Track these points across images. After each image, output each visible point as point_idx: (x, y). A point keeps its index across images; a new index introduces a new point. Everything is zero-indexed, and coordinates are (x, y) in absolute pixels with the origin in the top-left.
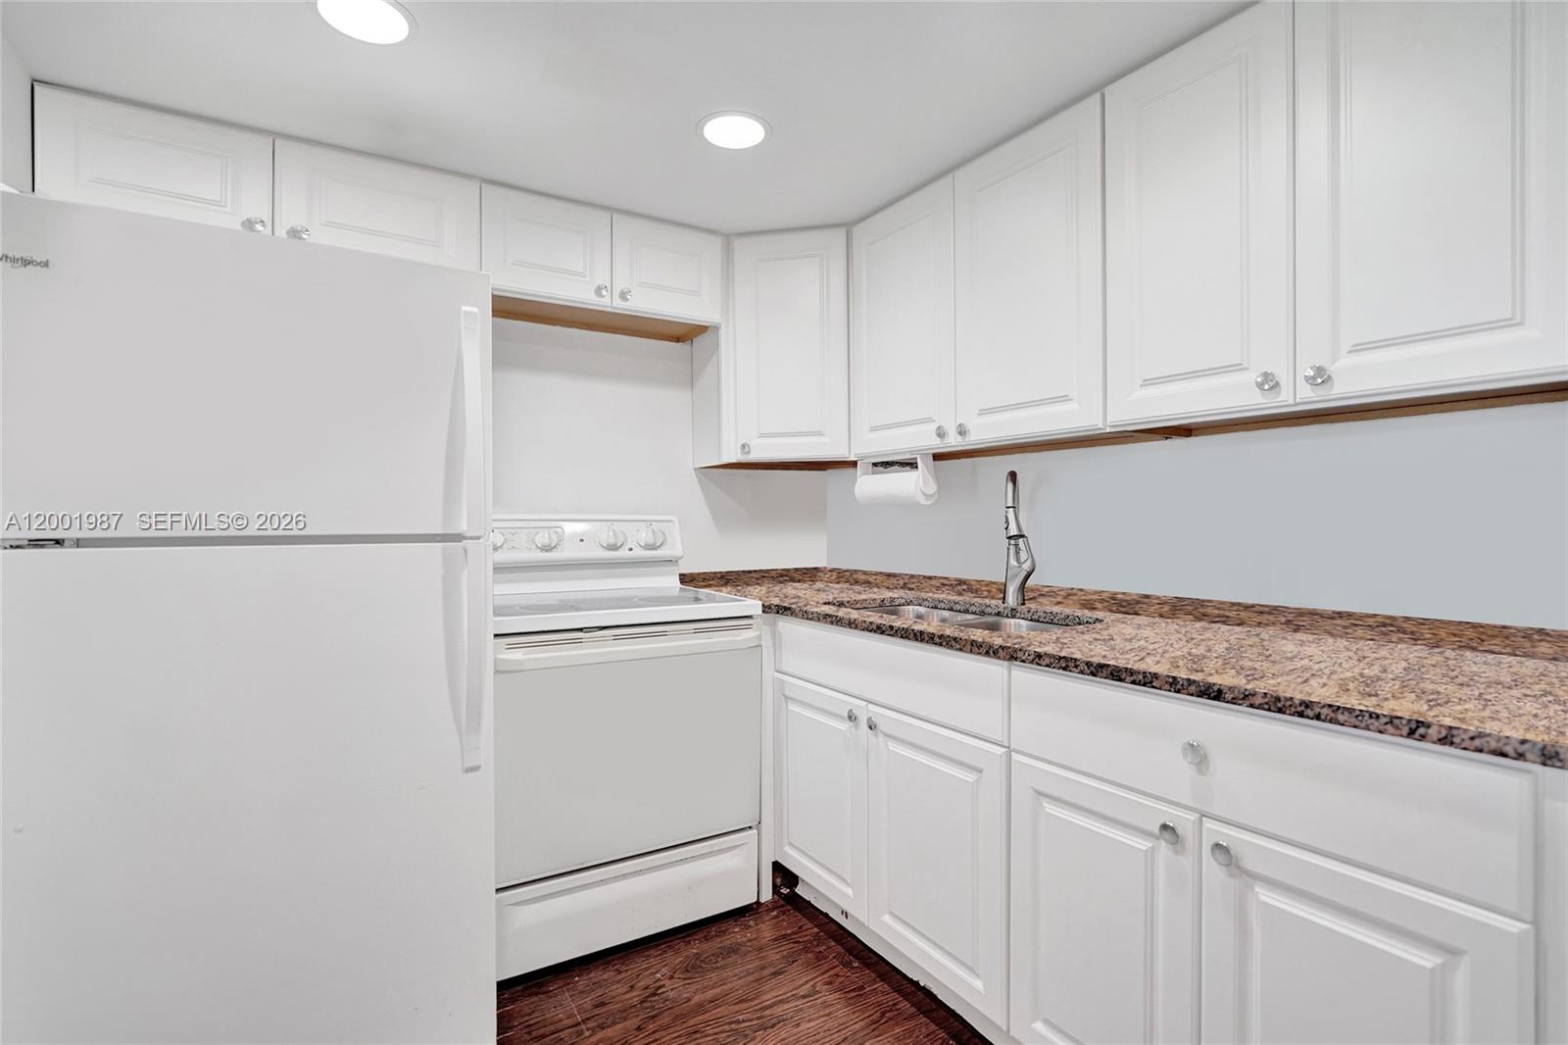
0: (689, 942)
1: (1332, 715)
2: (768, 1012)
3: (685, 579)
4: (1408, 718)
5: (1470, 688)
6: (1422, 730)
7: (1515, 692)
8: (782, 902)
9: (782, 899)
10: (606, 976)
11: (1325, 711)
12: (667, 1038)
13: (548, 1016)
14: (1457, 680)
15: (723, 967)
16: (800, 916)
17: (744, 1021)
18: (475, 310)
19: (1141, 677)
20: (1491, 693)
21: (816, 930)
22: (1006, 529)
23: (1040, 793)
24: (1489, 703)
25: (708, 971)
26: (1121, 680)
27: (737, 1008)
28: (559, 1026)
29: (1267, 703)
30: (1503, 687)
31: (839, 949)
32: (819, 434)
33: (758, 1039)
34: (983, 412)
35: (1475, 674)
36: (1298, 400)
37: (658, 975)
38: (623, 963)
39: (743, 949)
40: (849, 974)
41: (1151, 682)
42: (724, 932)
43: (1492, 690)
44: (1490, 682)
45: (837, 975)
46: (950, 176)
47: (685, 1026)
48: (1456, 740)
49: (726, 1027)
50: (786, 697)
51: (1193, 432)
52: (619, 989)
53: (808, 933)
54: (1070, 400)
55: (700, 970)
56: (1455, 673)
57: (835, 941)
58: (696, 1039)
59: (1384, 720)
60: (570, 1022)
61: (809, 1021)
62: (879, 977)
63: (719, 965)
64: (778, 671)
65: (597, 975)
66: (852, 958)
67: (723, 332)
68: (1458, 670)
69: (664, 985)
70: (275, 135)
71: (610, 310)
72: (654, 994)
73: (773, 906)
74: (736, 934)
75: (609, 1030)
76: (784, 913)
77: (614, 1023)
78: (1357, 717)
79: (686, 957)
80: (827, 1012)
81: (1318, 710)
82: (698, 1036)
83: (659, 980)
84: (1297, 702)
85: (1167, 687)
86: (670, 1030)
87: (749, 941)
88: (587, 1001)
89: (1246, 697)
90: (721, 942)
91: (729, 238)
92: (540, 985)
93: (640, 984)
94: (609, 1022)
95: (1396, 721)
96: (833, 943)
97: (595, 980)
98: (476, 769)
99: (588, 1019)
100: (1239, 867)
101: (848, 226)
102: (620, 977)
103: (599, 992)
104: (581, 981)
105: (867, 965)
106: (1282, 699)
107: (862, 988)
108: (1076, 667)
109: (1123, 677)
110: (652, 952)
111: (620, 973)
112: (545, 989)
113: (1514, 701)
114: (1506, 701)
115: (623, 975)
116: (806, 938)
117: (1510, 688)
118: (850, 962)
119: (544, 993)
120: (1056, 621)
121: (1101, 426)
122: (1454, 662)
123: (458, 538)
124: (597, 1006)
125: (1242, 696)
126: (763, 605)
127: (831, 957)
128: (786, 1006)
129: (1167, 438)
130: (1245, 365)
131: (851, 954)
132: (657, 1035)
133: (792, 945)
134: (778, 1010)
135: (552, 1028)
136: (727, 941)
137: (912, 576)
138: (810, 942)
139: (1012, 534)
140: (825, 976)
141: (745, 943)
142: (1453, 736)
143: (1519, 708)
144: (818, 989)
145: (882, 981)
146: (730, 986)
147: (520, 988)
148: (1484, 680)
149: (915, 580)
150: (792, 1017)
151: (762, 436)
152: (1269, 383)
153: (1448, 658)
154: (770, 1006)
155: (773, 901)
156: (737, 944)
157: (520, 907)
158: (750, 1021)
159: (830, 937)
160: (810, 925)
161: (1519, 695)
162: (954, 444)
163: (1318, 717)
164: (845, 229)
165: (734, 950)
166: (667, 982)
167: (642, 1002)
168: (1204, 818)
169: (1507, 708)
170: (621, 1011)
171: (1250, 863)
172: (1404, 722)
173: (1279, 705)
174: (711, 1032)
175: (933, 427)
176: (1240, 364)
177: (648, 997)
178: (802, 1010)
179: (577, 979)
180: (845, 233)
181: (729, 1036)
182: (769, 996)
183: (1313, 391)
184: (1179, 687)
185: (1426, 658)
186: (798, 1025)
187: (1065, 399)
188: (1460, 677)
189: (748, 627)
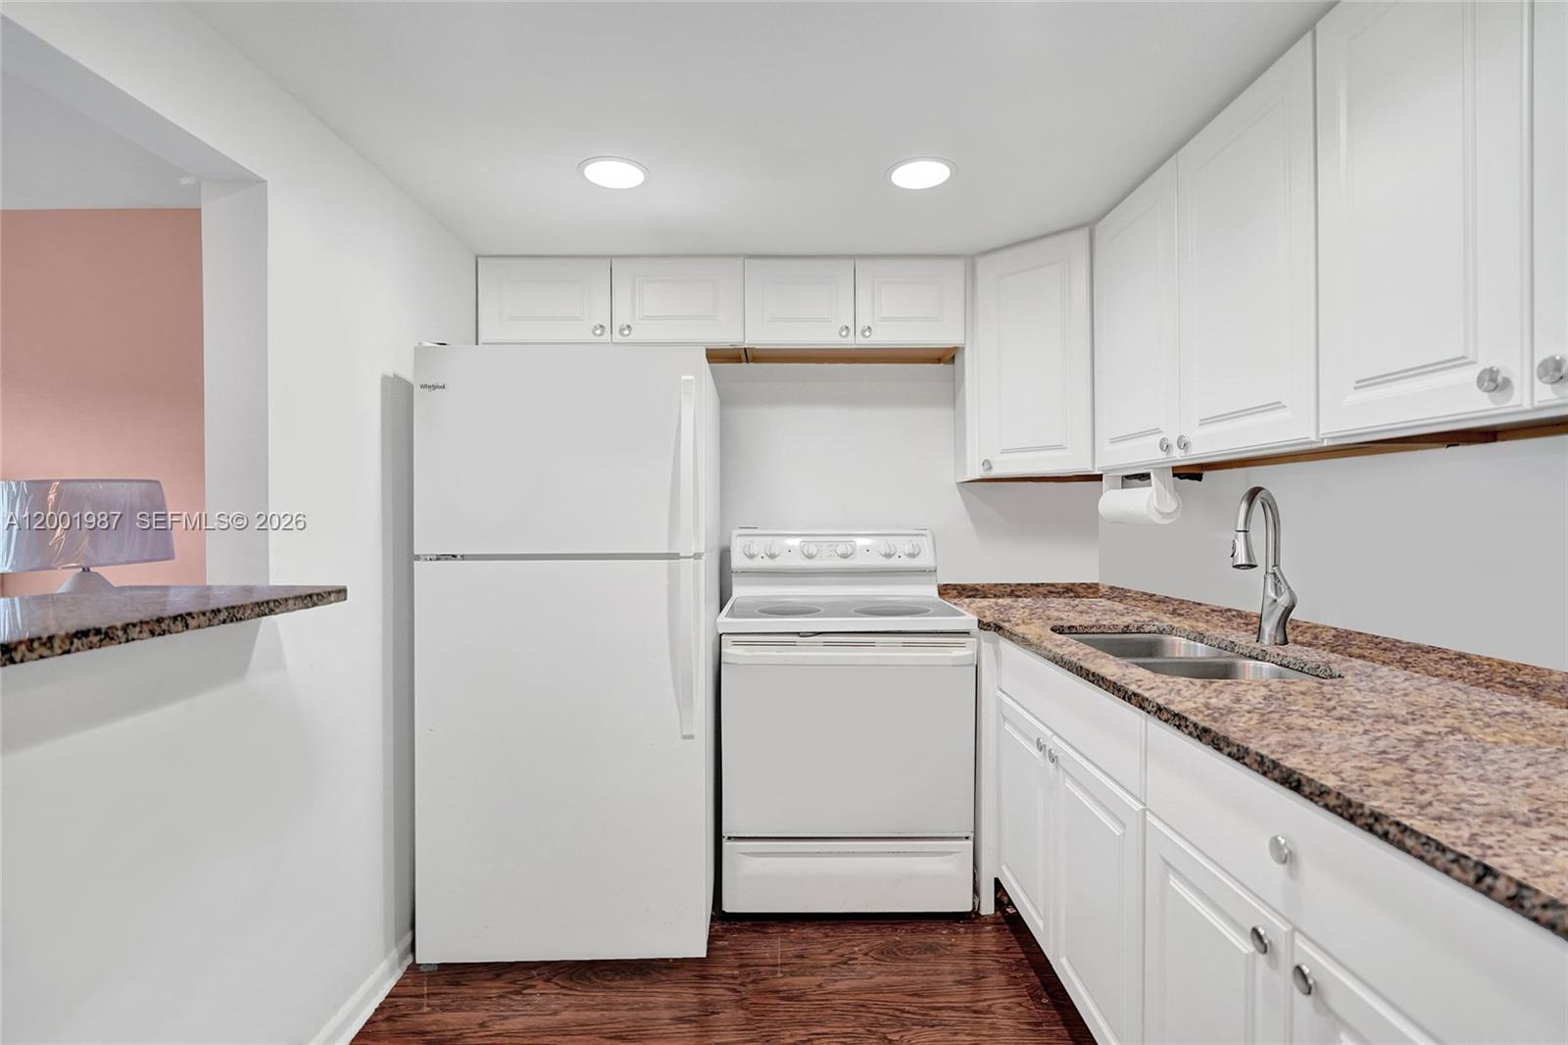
0: (896, 930)
1: (1399, 836)
2: (933, 1013)
3: (944, 590)
4: (1475, 858)
5: (1456, 824)
6: (1489, 880)
7: (1536, 832)
8: (1002, 920)
9: (1005, 917)
10: (814, 936)
11: (1393, 830)
12: (838, 1002)
13: (758, 951)
14: (1430, 810)
15: (916, 961)
16: (1013, 939)
17: (908, 1012)
18: (692, 377)
19: (1235, 750)
20: (1492, 834)
21: (1022, 956)
22: (1232, 556)
23: (1168, 864)
24: (1490, 852)
25: (901, 959)
26: (1219, 750)
27: (908, 999)
28: (763, 962)
29: (1340, 806)
30: (1515, 822)
31: (1037, 981)
32: (1060, 447)
33: (914, 1031)
34: (1204, 422)
35: (1464, 798)
36: (1536, 404)
37: (856, 949)
38: (833, 930)
39: (942, 950)
40: (1033, 1007)
41: (1243, 758)
42: (932, 930)
43: (1493, 828)
44: (1490, 814)
45: (1020, 1004)
46: (1174, 157)
47: (858, 997)
48: (1527, 904)
49: (891, 1012)
50: (1004, 717)
51: (1499, 436)
52: (819, 949)
53: (1013, 955)
54: (1284, 407)
55: (893, 956)
56: (1427, 797)
57: (1035, 972)
58: (860, 1011)
59: (1450, 856)
60: (771, 961)
61: (968, 1035)
62: (1063, 1020)
63: (912, 957)
64: (1001, 690)
65: (809, 932)
66: (1044, 993)
67: (967, 351)
68: (1432, 791)
69: (856, 959)
70: (611, 257)
71: (854, 347)
72: (845, 963)
73: (994, 921)
74: (942, 936)
75: (798, 978)
76: (998, 931)
77: (803, 975)
78: (1424, 844)
79: (888, 941)
80: (991, 1033)
81: (1386, 827)
82: (863, 1009)
83: (855, 952)
84: (1367, 811)
85: (1256, 766)
86: (842, 997)
87: (951, 945)
88: (793, 950)
89: (1321, 794)
90: (925, 938)
91: (970, 260)
92: (764, 926)
93: (837, 951)
94: (800, 972)
95: (1463, 861)
96: (1033, 974)
97: (805, 936)
98: (691, 737)
99: (785, 964)
100: (1325, 1005)
101: (1089, 227)
102: (825, 940)
103: (804, 946)
104: (794, 933)
105: (1057, 1006)
106: (1354, 805)
107: (1039, 1024)
108: (1187, 727)
109: (1221, 746)
110: (862, 929)
111: (827, 936)
112: (766, 930)
113: (1535, 849)
114: (1520, 849)
115: (828, 939)
116: (1007, 961)
117: (1527, 824)
118: (1041, 997)
119: (764, 933)
120: (1305, 669)
121: (1313, 439)
122: (1425, 777)
123: (676, 556)
124: (797, 957)
125: (1318, 792)
126: (979, 621)
127: (1023, 985)
128: (954, 1014)
129: (1449, 446)
130: (1471, 359)
131: (1045, 990)
132: (831, 996)
133: (990, 962)
134: (945, 1014)
135: (757, 961)
136: (930, 939)
137: (1182, 602)
138: (1011, 965)
139: (1239, 563)
140: (1008, 1001)
141: (947, 945)
142: (1523, 898)
143: (1544, 861)
144: (993, 1009)
145: (1064, 1025)
146: (912, 978)
147: (749, 923)
148: (1478, 810)
149: (1184, 606)
150: (954, 1025)
151: (1004, 452)
152: (1494, 382)
153: (1413, 770)
154: (939, 1009)
155: (994, 917)
156: (937, 944)
157: (750, 858)
158: (914, 1014)
159: (1033, 967)
160: (1019, 950)
161: (1544, 838)
162: (1179, 458)
163: (1385, 836)
164: (1087, 229)
165: (932, 949)
166: (860, 957)
167: (833, 966)
168: (1297, 934)
169: (1522, 861)
170: (812, 967)
171: (1335, 1001)
172: (1471, 864)
173: (1351, 811)
174: (876, 1010)
175: (1157, 438)
176: (1463, 358)
177: (839, 963)
178: (967, 1022)
179: (792, 930)
180: (1088, 235)
181: (889, 1020)
182: (942, 999)
183: (1555, 391)
184: (1265, 769)
185: (1373, 769)
186: (956, 1034)
187: (1276, 406)
188: (1435, 804)
189: (962, 645)
